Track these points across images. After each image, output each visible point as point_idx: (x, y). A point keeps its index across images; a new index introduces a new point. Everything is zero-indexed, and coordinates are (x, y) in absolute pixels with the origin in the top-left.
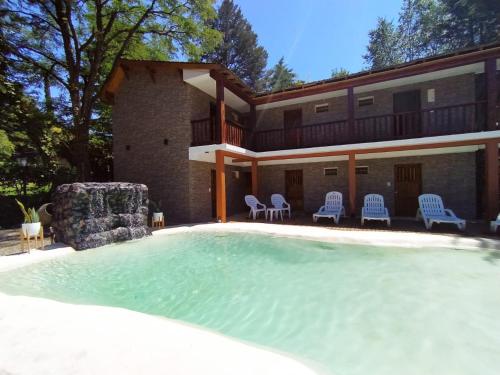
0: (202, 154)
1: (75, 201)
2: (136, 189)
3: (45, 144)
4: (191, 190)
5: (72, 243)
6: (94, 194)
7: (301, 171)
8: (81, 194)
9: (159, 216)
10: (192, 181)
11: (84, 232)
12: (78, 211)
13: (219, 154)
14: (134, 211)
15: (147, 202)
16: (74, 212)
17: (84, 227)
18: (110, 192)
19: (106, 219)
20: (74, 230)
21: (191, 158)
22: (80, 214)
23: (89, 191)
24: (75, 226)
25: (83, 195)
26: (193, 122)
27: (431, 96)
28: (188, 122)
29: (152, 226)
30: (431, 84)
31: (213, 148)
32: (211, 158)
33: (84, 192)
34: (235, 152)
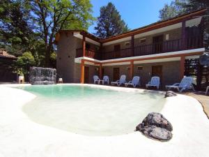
0: (78, 60)
9: (61, 79)
10: (75, 69)
13: (83, 61)
21: (75, 62)
26: (77, 50)
27: (167, 37)
28: (75, 50)
29: (57, 82)
31: (81, 58)
32: (80, 62)
34: (89, 60)
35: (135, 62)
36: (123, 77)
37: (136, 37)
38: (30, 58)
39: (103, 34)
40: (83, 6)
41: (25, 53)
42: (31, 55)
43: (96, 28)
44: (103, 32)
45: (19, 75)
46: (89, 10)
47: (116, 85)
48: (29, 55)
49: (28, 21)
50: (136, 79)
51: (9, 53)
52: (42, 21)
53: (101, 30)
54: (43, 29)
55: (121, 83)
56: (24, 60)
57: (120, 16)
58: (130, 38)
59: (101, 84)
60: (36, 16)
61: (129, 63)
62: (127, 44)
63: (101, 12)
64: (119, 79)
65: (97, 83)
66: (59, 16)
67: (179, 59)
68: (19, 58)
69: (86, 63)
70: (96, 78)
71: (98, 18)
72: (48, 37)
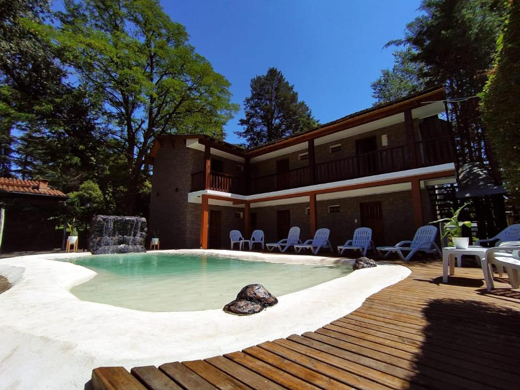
0: (194, 197)
1: (96, 225)
2: (137, 220)
3: (108, 194)
4: (188, 225)
5: (92, 250)
6: (107, 222)
7: (288, 211)
8: (99, 221)
9: (156, 241)
10: (189, 217)
11: (99, 244)
12: (97, 231)
13: (205, 198)
14: (135, 235)
15: (146, 229)
16: (95, 232)
17: (100, 241)
18: (118, 221)
19: (114, 238)
20: (94, 242)
21: (189, 202)
22: (98, 233)
23: (104, 220)
24: (94, 240)
25: (101, 222)
26: (192, 175)
27: (384, 141)
28: (189, 175)
29: (148, 246)
30: (383, 130)
31: (201, 193)
32: (200, 201)
33: (101, 220)
34: (219, 195)
35: (319, 197)
36: (295, 232)
37: (318, 142)
38: (94, 195)
39: (259, 134)
40: (209, 86)
41: (86, 184)
42: (96, 186)
43: (243, 122)
44: (258, 129)
45: (68, 234)
46: (222, 91)
47: (276, 251)
48: (93, 188)
49: (99, 121)
50: (322, 235)
51: (53, 184)
52: (126, 118)
53: (255, 125)
54: (126, 133)
55: (287, 245)
56: (83, 200)
57: (295, 94)
58: (305, 145)
59: (246, 248)
60: (114, 110)
61: (307, 199)
62: (303, 158)
63: (254, 89)
64: (286, 236)
65: (236, 248)
66: (160, 107)
67: (407, 186)
68: (72, 195)
69: (211, 202)
70: (235, 235)
71: (248, 101)
72: (136, 150)
